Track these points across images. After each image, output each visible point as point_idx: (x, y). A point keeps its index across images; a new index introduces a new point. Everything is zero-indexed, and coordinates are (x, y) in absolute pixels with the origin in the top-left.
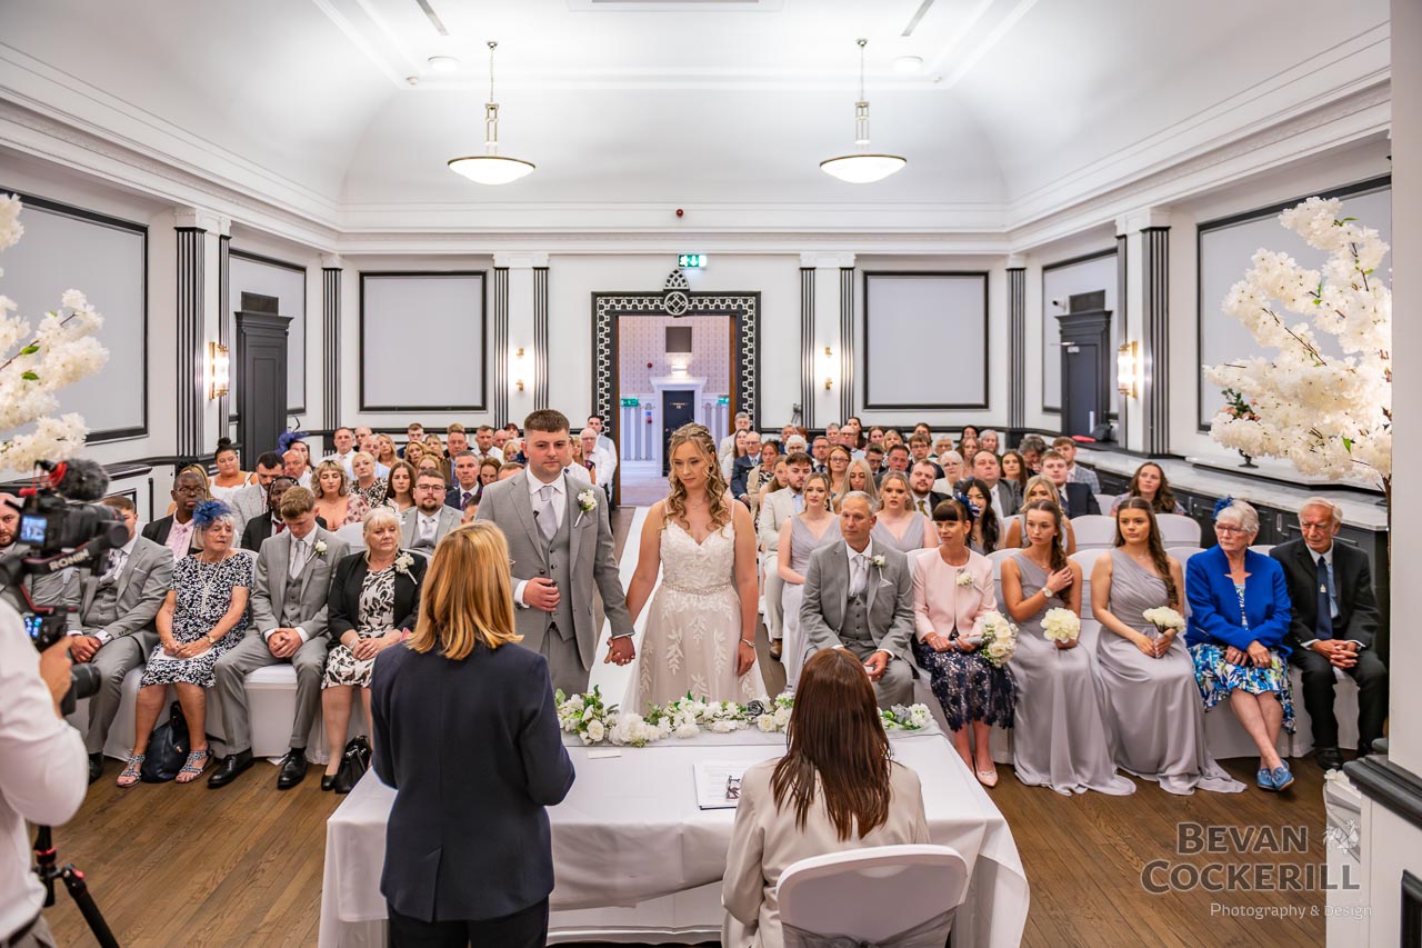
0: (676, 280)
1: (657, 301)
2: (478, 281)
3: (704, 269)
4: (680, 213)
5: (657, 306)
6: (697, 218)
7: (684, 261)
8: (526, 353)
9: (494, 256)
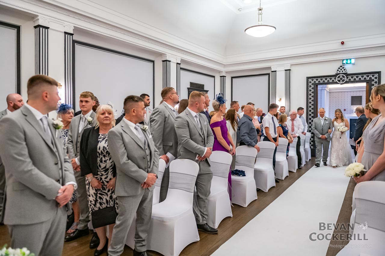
0: (341, 70)
1: (333, 78)
2: (267, 77)
3: (354, 64)
4: (343, 43)
5: (333, 81)
6: (350, 44)
7: (345, 62)
8: (282, 100)
9: (271, 67)
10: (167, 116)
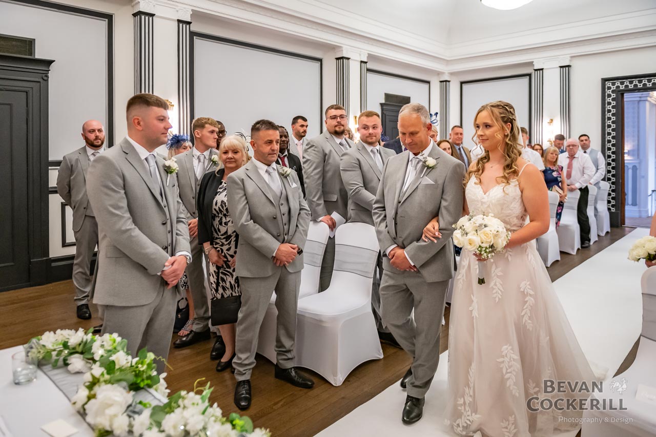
2: (526, 79)
8: (554, 121)
9: (533, 62)
10: (327, 152)
